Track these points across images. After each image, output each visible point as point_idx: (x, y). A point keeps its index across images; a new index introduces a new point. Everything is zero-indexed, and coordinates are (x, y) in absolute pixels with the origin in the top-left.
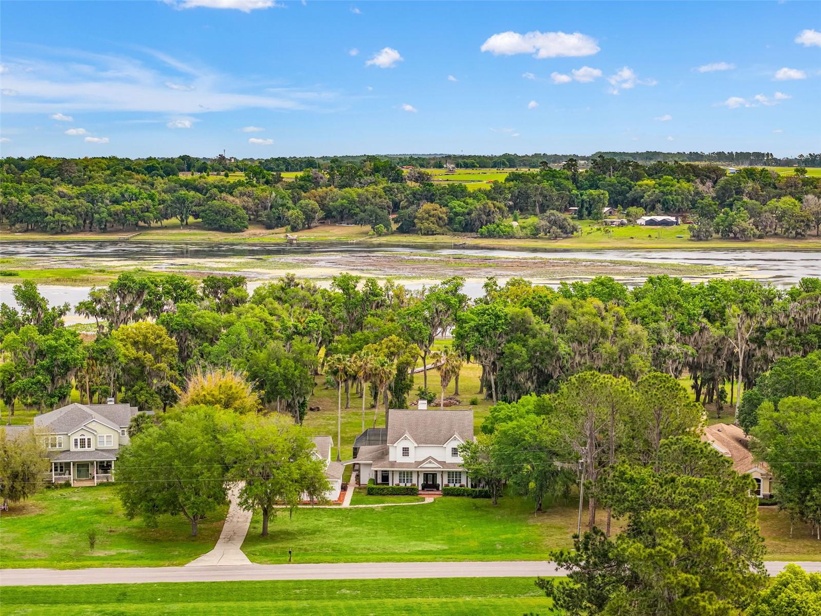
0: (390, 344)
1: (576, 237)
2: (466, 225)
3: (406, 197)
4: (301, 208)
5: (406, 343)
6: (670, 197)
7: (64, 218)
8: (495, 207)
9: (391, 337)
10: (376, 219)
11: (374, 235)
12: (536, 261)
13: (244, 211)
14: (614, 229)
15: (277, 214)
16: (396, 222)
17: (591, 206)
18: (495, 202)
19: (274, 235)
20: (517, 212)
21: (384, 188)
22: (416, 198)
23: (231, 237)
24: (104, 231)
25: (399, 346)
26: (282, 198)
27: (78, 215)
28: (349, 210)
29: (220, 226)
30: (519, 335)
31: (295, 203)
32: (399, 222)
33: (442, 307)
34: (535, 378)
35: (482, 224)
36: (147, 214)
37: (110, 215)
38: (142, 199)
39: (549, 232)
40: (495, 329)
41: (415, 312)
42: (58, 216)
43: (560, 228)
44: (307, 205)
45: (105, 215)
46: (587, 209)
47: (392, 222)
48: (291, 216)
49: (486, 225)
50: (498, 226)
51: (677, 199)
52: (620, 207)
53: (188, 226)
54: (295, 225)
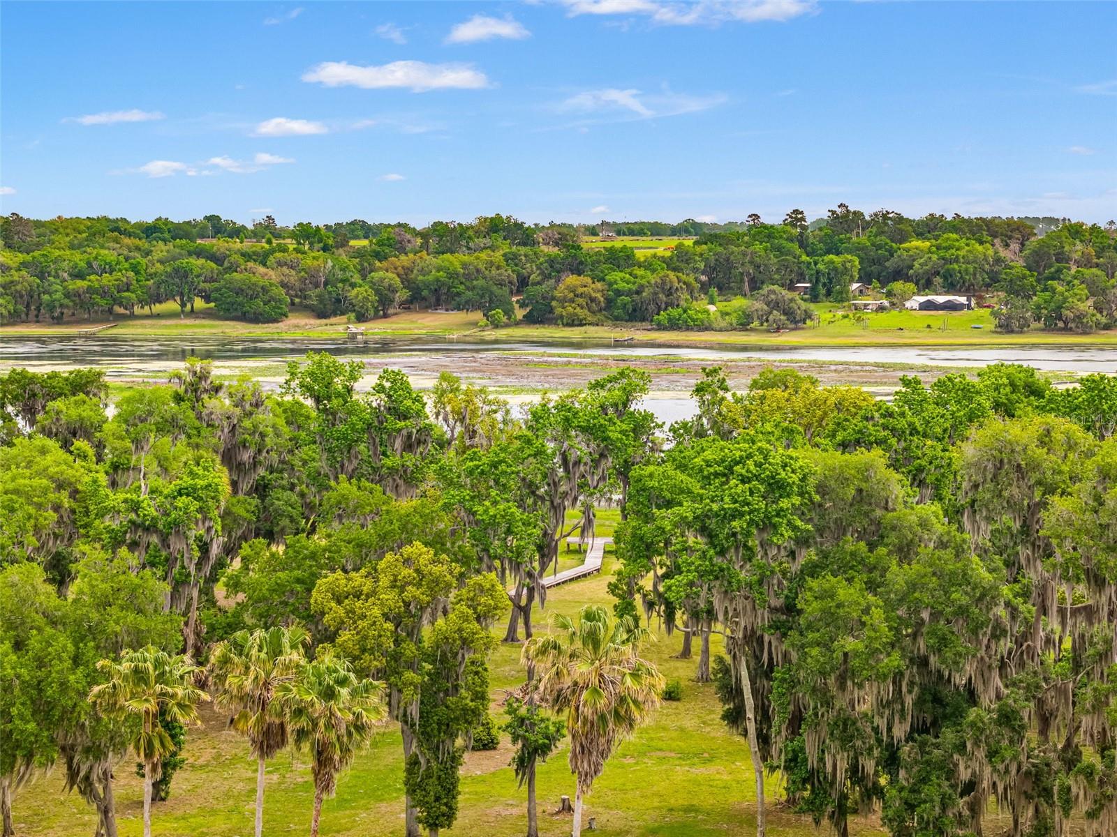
0: (407, 572)
1: (810, 328)
2: (634, 310)
3: (538, 268)
4: (373, 284)
5: (458, 568)
6: (956, 266)
8: (679, 282)
9: (407, 550)
10: (491, 301)
11: (487, 325)
12: (752, 364)
13: (283, 291)
14: (869, 316)
15: (334, 295)
16: (522, 305)
17: (830, 280)
18: (680, 274)
19: (328, 327)
20: (714, 291)
21: (504, 255)
22: (554, 269)
23: (258, 331)
24: (59, 321)
25: (436, 581)
26: (343, 269)
27: (18, 297)
28: (449, 288)
29: (244, 314)
30: (850, 547)
31: (364, 277)
32: (527, 306)
33: (581, 447)
34: (909, 700)
35: (659, 309)
36: (126, 294)
37: (67, 295)
38: (120, 270)
39: (767, 321)
40: (768, 525)
41: (495, 465)
43: (785, 313)
44: (382, 280)
45: (59, 295)
46: (824, 285)
47: (516, 306)
48: (357, 296)
49: (666, 309)
50: (685, 311)
51: (966, 270)
52: (875, 283)
53: (193, 314)
54: (363, 311)
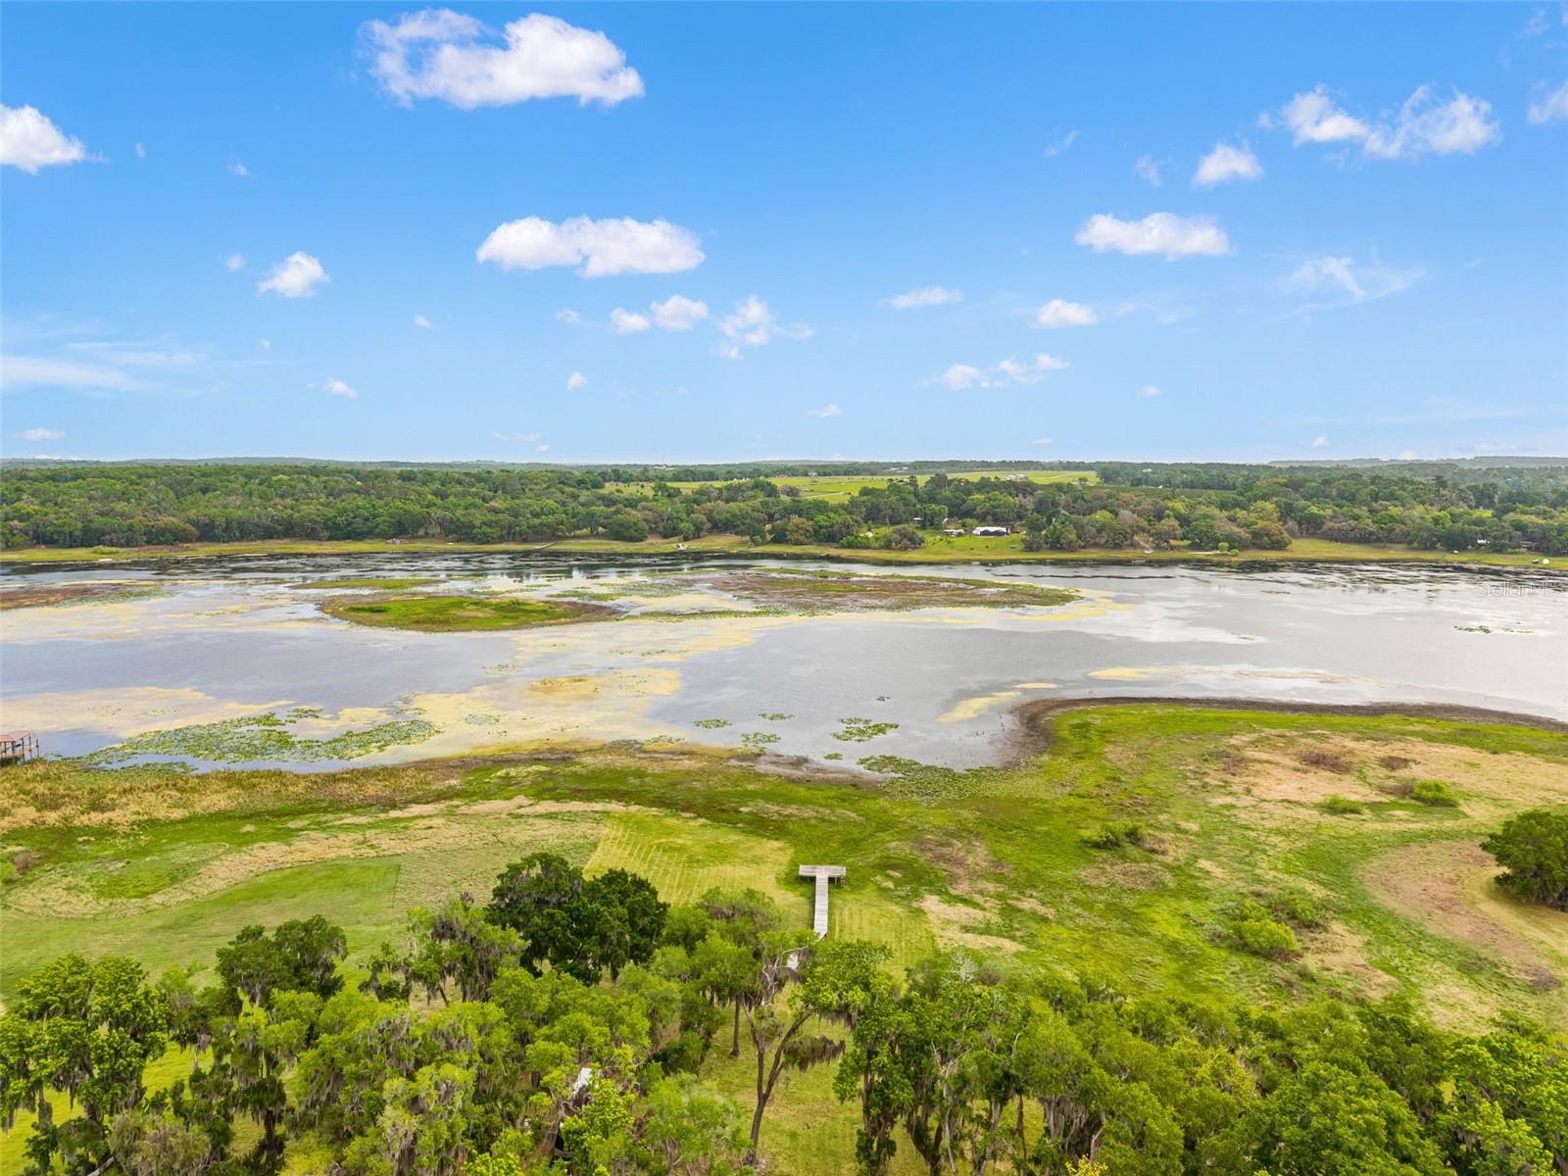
1: (922, 548)
2: (829, 537)
3: (779, 510)
4: (692, 520)
6: (999, 511)
7: (489, 530)
8: (852, 520)
10: (754, 531)
11: (751, 545)
13: (645, 524)
14: (954, 539)
15: (672, 526)
16: (770, 533)
17: (932, 518)
18: (853, 515)
19: (669, 544)
20: (871, 523)
21: (761, 502)
22: (787, 512)
23: (631, 548)
24: (525, 541)
26: (677, 512)
27: (502, 528)
28: (732, 523)
31: (688, 516)
32: (773, 533)
35: (843, 536)
36: (561, 526)
37: (529, 527)
38: (558, 513)
39: (900, 543)
42: (484, 529)
43: (910, 540)
44: (698, 517)
45: (525, 527)
46: (929, 520)
47: (767, 533)
48: (684, 527)
49: (846, 537)
50: (856, 537)
51: (1005, 512)
52: (957, 519)
53: (597, 536)
54: (687, 535)
